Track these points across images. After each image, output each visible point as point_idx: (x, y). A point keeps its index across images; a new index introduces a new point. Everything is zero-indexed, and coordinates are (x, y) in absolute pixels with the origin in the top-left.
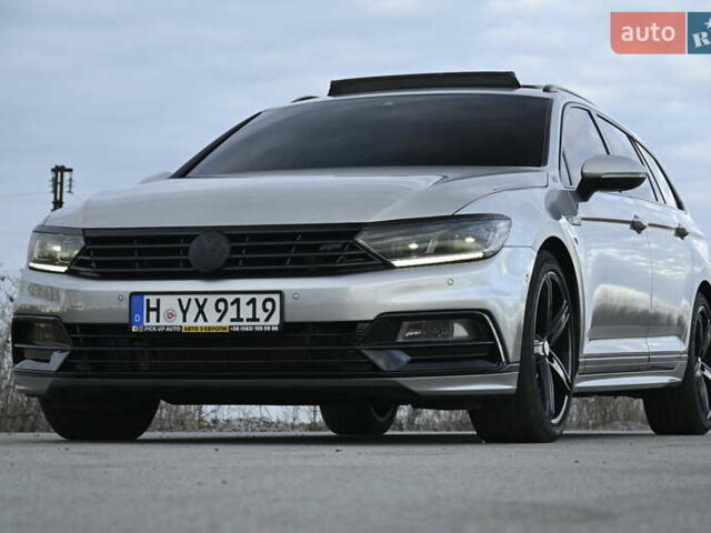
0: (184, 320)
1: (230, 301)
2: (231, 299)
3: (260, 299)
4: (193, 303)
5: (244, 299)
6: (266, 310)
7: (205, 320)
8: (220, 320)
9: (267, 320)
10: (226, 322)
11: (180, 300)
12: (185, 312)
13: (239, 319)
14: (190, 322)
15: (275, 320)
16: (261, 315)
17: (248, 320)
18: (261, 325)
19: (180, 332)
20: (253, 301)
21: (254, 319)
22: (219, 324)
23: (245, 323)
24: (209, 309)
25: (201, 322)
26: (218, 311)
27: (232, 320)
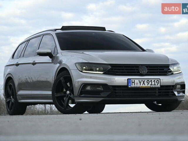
0: (140, 85)
1: (150, 81)
2: (150, 80)
3: (156, 80)
4: (142, 81)
5: (153, 80)
6: (157, 83)
7: (145, 85)
8: (148, 85)
9: (157, 85)
10: (149, 85)
11: (139, 80)
12: (140, 83)
13: (152, 85)
14: (141, 85)
15: (159, 85)
16: (156, 84)
17: (154, 85)
18: (156, 86)
19: (140, 88)
20: (154, 81)
21: (155, 85)
22: (148, 86)
23: (153, 85)
24: (145, 82)
25: (144, 85)
26: (147, 83)
27: (150, 85)
